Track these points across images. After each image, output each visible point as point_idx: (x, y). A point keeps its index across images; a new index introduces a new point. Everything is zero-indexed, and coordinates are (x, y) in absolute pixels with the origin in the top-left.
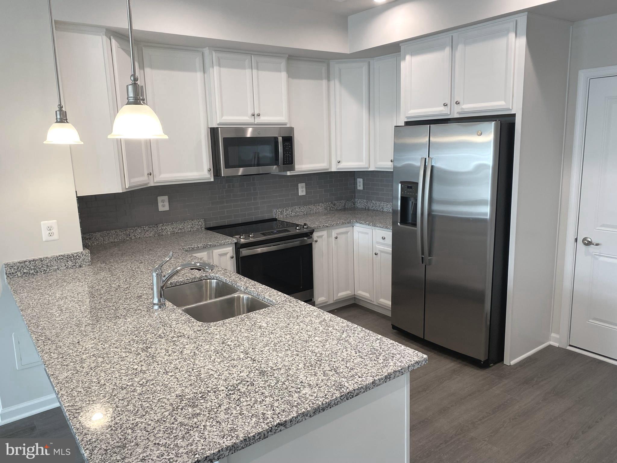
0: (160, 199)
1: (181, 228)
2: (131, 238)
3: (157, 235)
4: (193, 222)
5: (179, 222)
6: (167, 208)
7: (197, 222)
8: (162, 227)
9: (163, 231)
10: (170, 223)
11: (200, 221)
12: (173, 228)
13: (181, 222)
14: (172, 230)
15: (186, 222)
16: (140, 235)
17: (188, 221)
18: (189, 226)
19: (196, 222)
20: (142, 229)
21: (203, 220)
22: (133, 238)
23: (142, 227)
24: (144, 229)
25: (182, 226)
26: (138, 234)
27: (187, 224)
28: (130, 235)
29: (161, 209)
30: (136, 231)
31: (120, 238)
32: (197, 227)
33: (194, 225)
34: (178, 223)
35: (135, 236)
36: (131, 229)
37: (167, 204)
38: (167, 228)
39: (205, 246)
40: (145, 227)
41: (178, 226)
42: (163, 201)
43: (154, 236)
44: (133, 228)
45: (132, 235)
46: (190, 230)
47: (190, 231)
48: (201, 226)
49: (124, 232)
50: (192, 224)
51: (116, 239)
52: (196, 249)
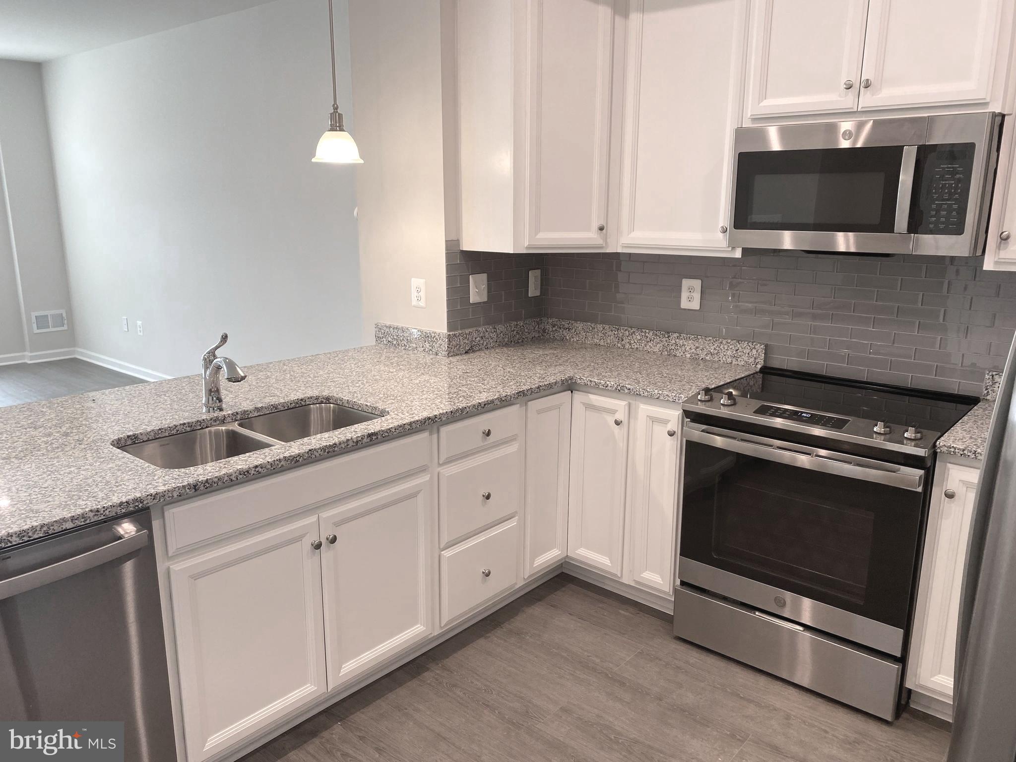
0: (686, 283)
1: (712, 351)
2: (623, 346)
3: (666, 353)
4: (739, 346)
5: (711, 338)
6: (695, 305)
7: (749, 348)
8: (678, 340)
9: (678, 347)
10: (693, 337)
11: (754, 348)
12: (697, 348)
13: (715, 340)
14: (694, 350)
15: (724, 342)
16: (638, 344)
17: (729, 341)
18: (729, 353)
19: (744, 347)
20: (643, 334)
21: (762, 346)
22: (627, 346)
23: (644, 330)
24: (647, 335)
25: (715, 349)
26: (636, 341)
27: (726, 347)
28: (623, 340)
29: (685, 304)
30: (633, 335)
31: (609, 342)
32: (746, 359)
33: (739, 354)
34: (708, 339)
35: (630, 344)
36: (626, 330)
37: (697, 296)
38: (686, 343)
39: (619, 388)
40: (647, 331)
41: (708, 347)
42: (691, 290)
43: (660, 353)
44: (630, 329)
45: (626, 341)
46: (729, 360)
47: (731, 363)
48: (755, 358)
49: (616, 333)
50: (737, 350)
51: (602, 341)
52: (602, 387)
